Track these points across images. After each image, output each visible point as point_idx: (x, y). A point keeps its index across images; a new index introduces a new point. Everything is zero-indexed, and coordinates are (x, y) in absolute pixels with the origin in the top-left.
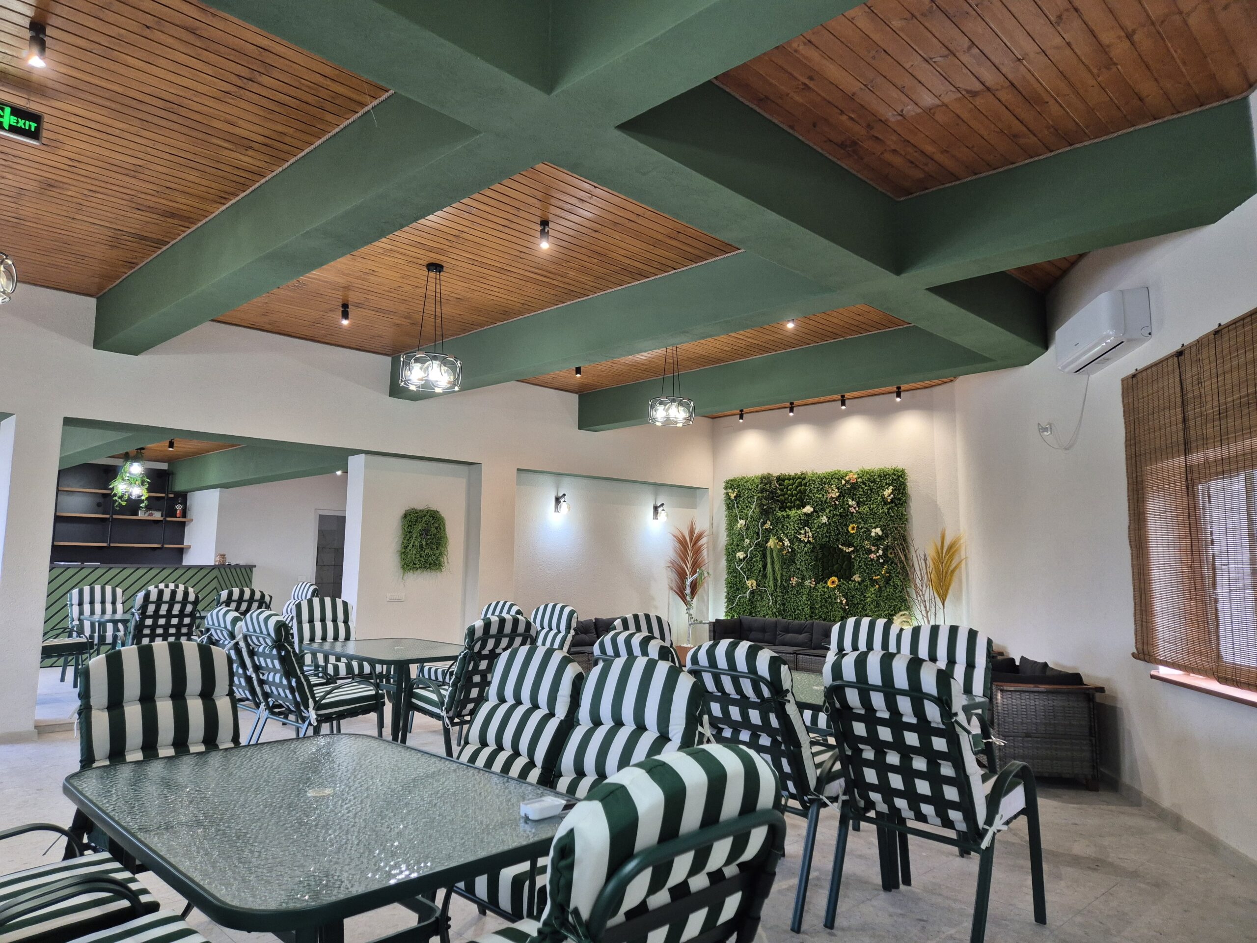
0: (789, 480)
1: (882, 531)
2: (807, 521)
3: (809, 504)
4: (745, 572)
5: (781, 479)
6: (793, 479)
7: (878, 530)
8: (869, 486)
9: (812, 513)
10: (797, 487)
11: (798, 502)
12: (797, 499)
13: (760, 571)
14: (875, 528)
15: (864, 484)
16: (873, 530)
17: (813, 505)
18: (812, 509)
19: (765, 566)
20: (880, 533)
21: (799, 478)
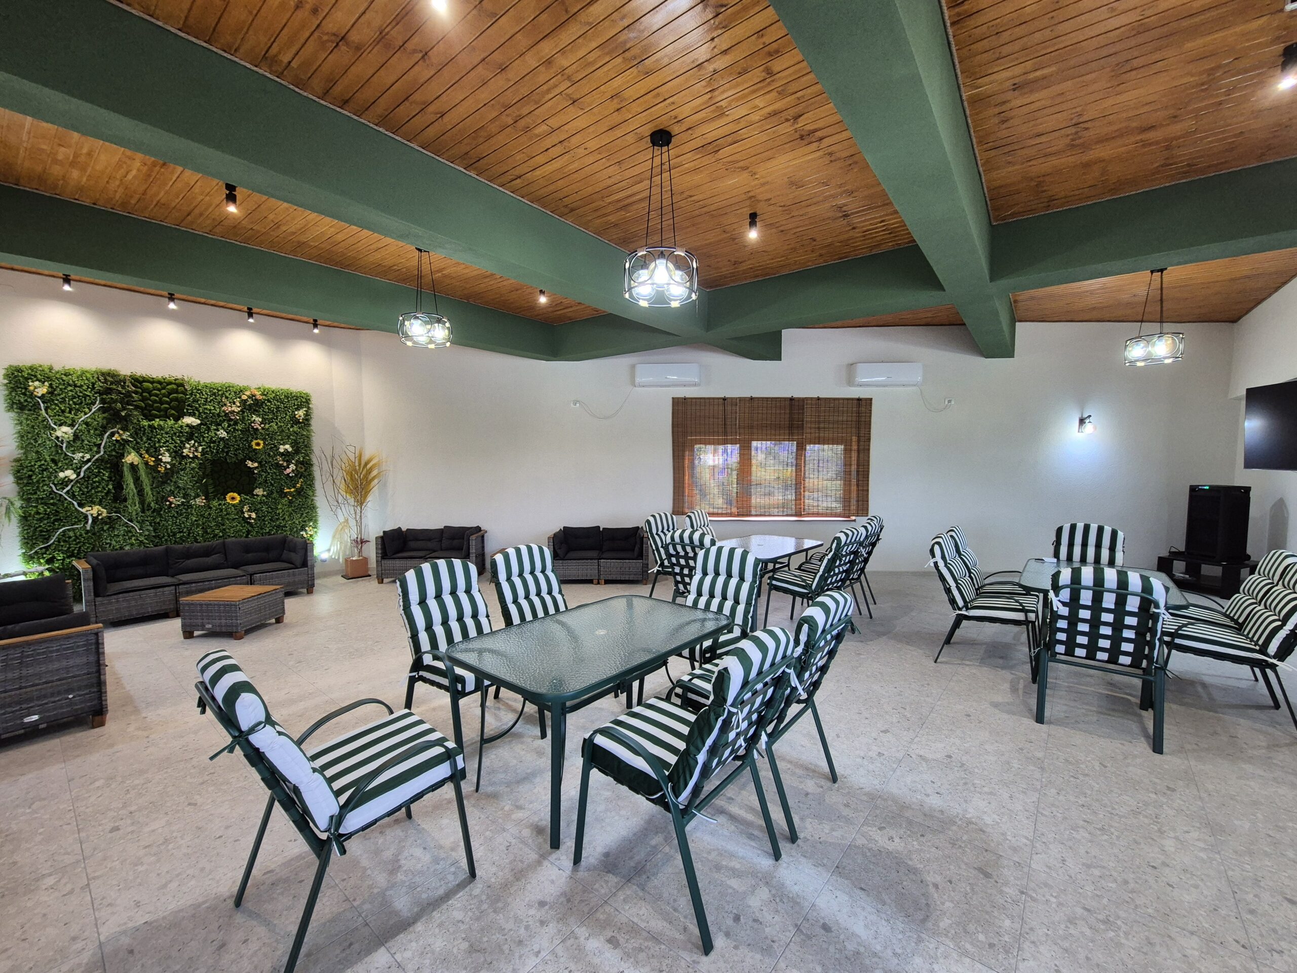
0: (152, 383)
1: (292, 447)
2: (192, 433)
3: (193, 415)
4: (73, 497)
5: (138, 381)
6: (159, 382)
7: (287, 447)
8: (275, 405)
9: (198, 425)
10: (170, 394)
11: (173, 412)
12: (171, 408)
13: (107, 494)
14: (284, 444)
15: (269, 401)
16: (281, 446)
17: (199, 416)
18: (199, 422)
19: (119, 487)
20: (290, 450)
21: (170, 383)
